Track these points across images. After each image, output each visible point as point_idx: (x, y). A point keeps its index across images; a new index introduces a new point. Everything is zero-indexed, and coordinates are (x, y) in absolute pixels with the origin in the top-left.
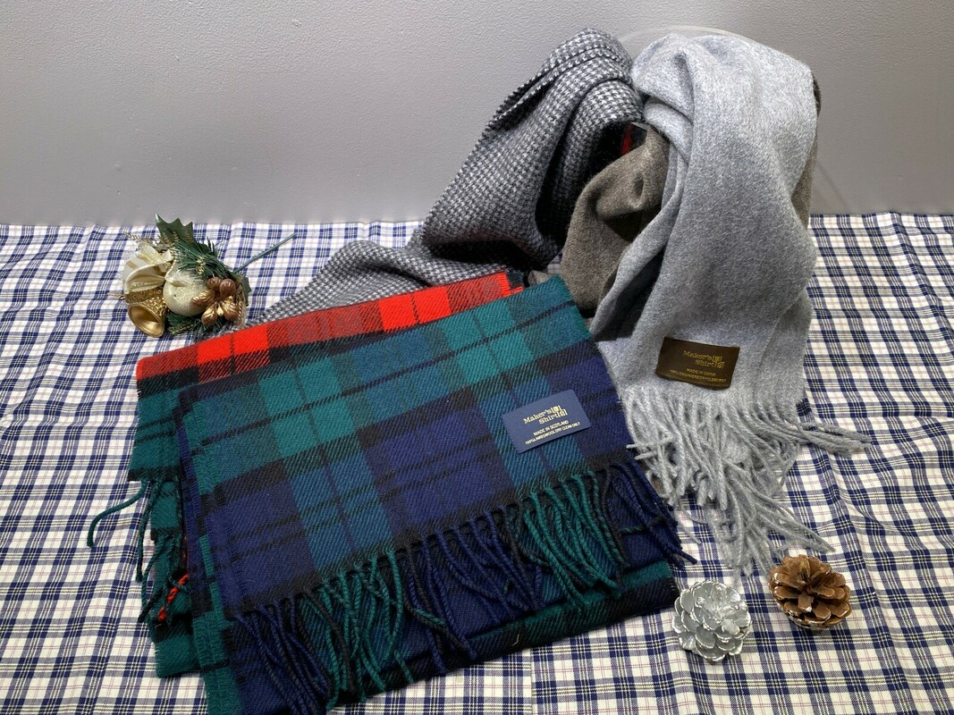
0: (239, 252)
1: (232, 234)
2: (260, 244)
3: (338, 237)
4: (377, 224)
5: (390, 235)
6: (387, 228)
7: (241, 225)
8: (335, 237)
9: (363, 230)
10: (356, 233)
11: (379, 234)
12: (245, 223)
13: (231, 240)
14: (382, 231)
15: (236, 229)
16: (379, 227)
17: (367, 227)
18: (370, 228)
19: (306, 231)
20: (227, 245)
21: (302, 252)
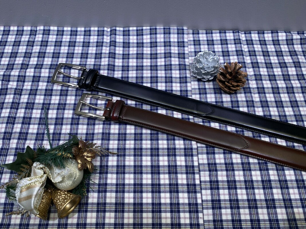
0: (42, 43)
1: (38, 32)
2: (52, 38)
3: (94, 35)
4: (114, 28)
5: (121, 35)
6: (119, 31)
7: (42, 28)
8: (92, 35)
9: (107, 32)
10: (103, 33)
11: (115, 34)
12: (44, 26)
13: (37, 36)
14: (117, 33)
15: (40, 30)
16: (116, 30)
17: (109, 30)
18: (111, 31)
19: (77, 31)
20: (35, 39)
21: (75, 44)
